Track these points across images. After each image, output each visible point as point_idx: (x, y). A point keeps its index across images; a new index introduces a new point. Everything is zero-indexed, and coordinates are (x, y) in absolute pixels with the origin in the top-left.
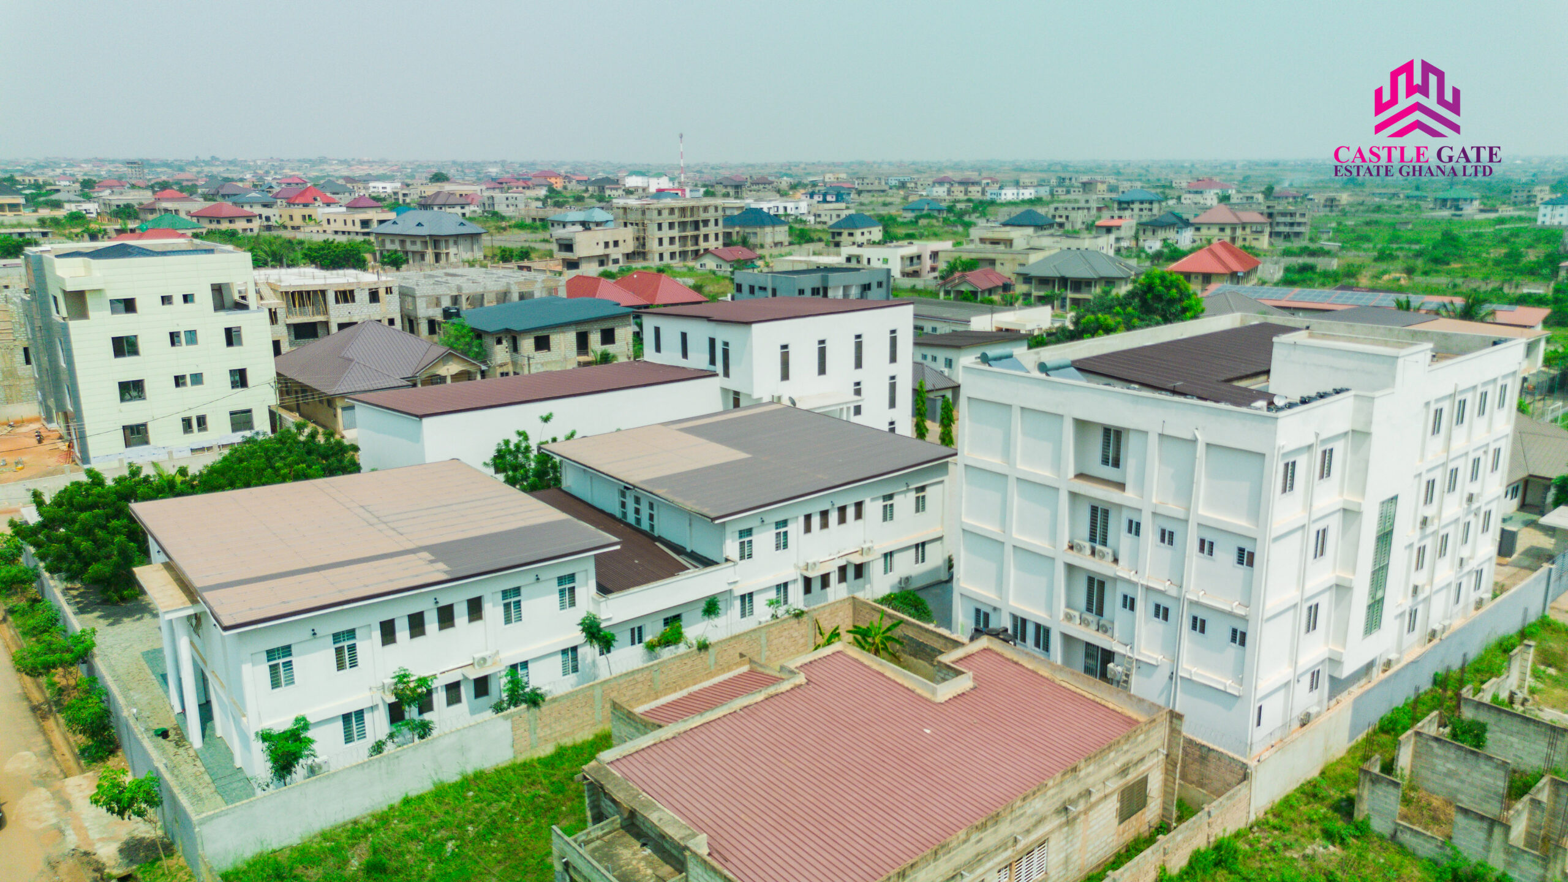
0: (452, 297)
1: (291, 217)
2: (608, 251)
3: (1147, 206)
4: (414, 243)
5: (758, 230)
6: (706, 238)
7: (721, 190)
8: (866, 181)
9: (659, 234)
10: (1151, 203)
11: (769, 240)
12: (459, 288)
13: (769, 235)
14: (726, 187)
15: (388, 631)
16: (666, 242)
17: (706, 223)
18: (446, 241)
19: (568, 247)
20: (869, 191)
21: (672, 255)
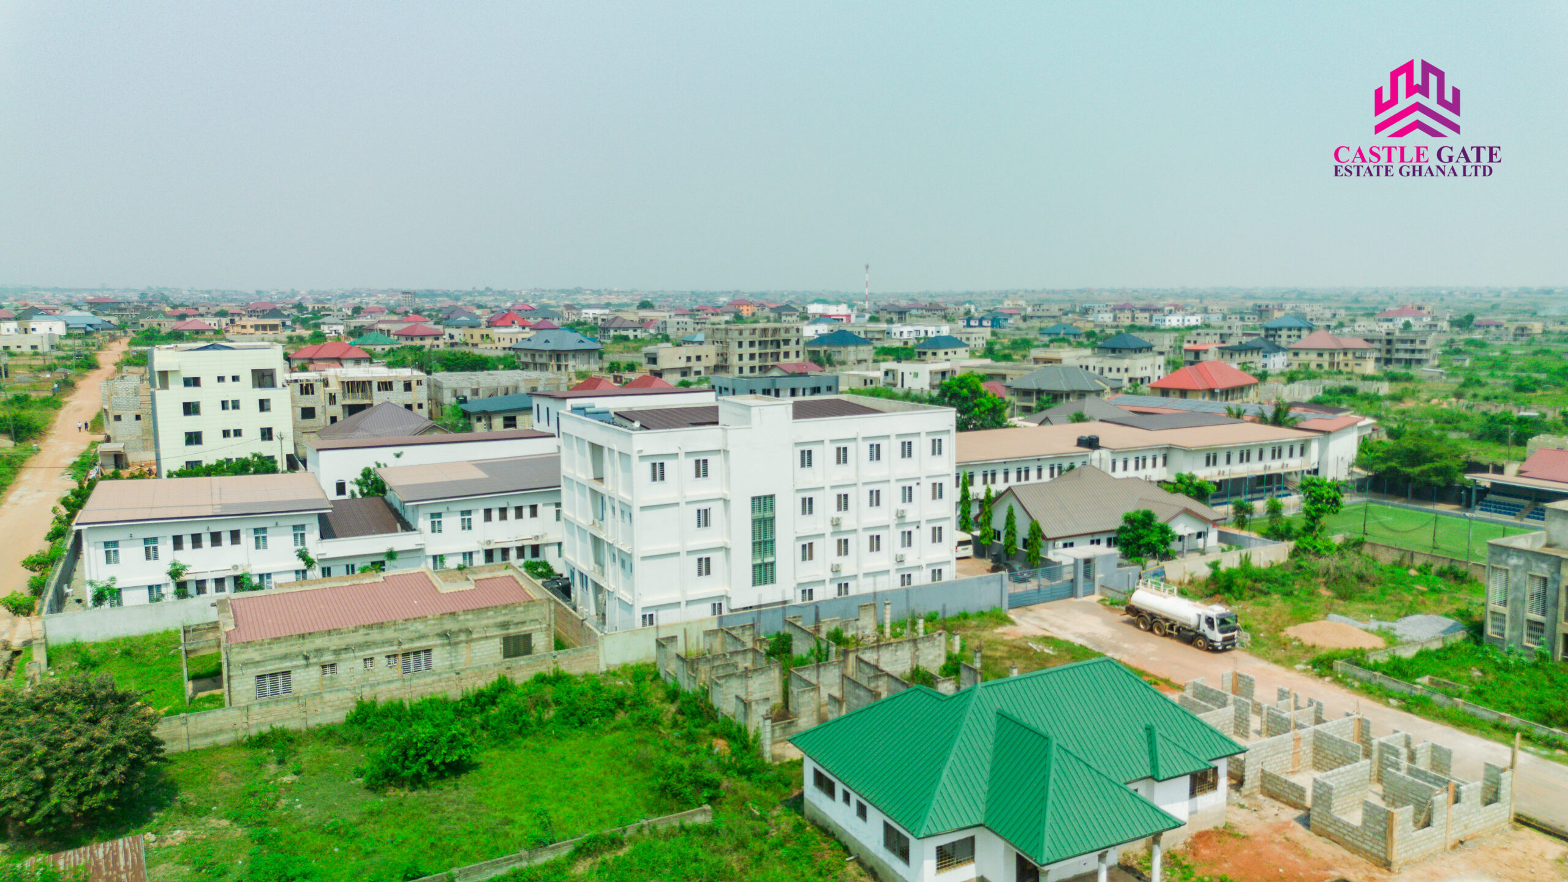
0: (472, 390)
1: (472, 336)
2: (689, 364)
3: (1295, 332)
4: (541, 356)
5: (842, 349)
6: (787, 355)
7: (885, 315)
8: (1043, 307)
9: (740, 351)
10: (1299, 329)
11: (852, 358)
12: (478, 383)
13: (851, 353)
14: (890, 313)
15: (178, 542)
16: (746, 358)
17: (787, 342)
18: (566, 356)
19: (653, 360)
20: (1039, 317)
21: (752, 369)
